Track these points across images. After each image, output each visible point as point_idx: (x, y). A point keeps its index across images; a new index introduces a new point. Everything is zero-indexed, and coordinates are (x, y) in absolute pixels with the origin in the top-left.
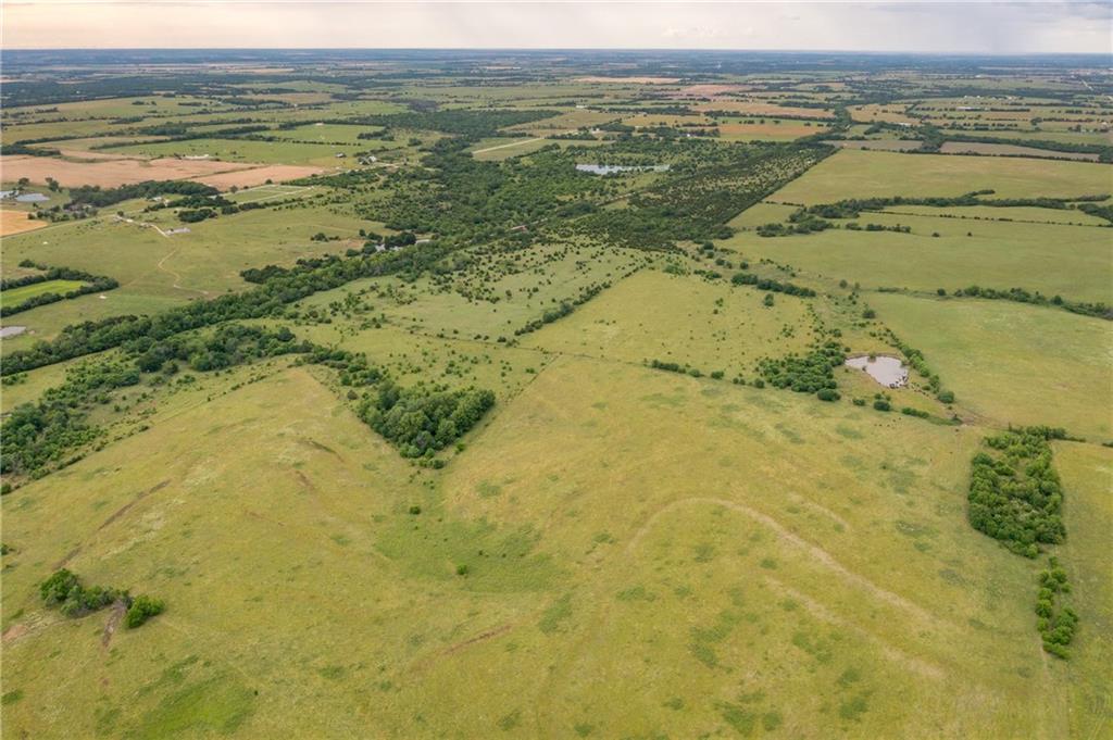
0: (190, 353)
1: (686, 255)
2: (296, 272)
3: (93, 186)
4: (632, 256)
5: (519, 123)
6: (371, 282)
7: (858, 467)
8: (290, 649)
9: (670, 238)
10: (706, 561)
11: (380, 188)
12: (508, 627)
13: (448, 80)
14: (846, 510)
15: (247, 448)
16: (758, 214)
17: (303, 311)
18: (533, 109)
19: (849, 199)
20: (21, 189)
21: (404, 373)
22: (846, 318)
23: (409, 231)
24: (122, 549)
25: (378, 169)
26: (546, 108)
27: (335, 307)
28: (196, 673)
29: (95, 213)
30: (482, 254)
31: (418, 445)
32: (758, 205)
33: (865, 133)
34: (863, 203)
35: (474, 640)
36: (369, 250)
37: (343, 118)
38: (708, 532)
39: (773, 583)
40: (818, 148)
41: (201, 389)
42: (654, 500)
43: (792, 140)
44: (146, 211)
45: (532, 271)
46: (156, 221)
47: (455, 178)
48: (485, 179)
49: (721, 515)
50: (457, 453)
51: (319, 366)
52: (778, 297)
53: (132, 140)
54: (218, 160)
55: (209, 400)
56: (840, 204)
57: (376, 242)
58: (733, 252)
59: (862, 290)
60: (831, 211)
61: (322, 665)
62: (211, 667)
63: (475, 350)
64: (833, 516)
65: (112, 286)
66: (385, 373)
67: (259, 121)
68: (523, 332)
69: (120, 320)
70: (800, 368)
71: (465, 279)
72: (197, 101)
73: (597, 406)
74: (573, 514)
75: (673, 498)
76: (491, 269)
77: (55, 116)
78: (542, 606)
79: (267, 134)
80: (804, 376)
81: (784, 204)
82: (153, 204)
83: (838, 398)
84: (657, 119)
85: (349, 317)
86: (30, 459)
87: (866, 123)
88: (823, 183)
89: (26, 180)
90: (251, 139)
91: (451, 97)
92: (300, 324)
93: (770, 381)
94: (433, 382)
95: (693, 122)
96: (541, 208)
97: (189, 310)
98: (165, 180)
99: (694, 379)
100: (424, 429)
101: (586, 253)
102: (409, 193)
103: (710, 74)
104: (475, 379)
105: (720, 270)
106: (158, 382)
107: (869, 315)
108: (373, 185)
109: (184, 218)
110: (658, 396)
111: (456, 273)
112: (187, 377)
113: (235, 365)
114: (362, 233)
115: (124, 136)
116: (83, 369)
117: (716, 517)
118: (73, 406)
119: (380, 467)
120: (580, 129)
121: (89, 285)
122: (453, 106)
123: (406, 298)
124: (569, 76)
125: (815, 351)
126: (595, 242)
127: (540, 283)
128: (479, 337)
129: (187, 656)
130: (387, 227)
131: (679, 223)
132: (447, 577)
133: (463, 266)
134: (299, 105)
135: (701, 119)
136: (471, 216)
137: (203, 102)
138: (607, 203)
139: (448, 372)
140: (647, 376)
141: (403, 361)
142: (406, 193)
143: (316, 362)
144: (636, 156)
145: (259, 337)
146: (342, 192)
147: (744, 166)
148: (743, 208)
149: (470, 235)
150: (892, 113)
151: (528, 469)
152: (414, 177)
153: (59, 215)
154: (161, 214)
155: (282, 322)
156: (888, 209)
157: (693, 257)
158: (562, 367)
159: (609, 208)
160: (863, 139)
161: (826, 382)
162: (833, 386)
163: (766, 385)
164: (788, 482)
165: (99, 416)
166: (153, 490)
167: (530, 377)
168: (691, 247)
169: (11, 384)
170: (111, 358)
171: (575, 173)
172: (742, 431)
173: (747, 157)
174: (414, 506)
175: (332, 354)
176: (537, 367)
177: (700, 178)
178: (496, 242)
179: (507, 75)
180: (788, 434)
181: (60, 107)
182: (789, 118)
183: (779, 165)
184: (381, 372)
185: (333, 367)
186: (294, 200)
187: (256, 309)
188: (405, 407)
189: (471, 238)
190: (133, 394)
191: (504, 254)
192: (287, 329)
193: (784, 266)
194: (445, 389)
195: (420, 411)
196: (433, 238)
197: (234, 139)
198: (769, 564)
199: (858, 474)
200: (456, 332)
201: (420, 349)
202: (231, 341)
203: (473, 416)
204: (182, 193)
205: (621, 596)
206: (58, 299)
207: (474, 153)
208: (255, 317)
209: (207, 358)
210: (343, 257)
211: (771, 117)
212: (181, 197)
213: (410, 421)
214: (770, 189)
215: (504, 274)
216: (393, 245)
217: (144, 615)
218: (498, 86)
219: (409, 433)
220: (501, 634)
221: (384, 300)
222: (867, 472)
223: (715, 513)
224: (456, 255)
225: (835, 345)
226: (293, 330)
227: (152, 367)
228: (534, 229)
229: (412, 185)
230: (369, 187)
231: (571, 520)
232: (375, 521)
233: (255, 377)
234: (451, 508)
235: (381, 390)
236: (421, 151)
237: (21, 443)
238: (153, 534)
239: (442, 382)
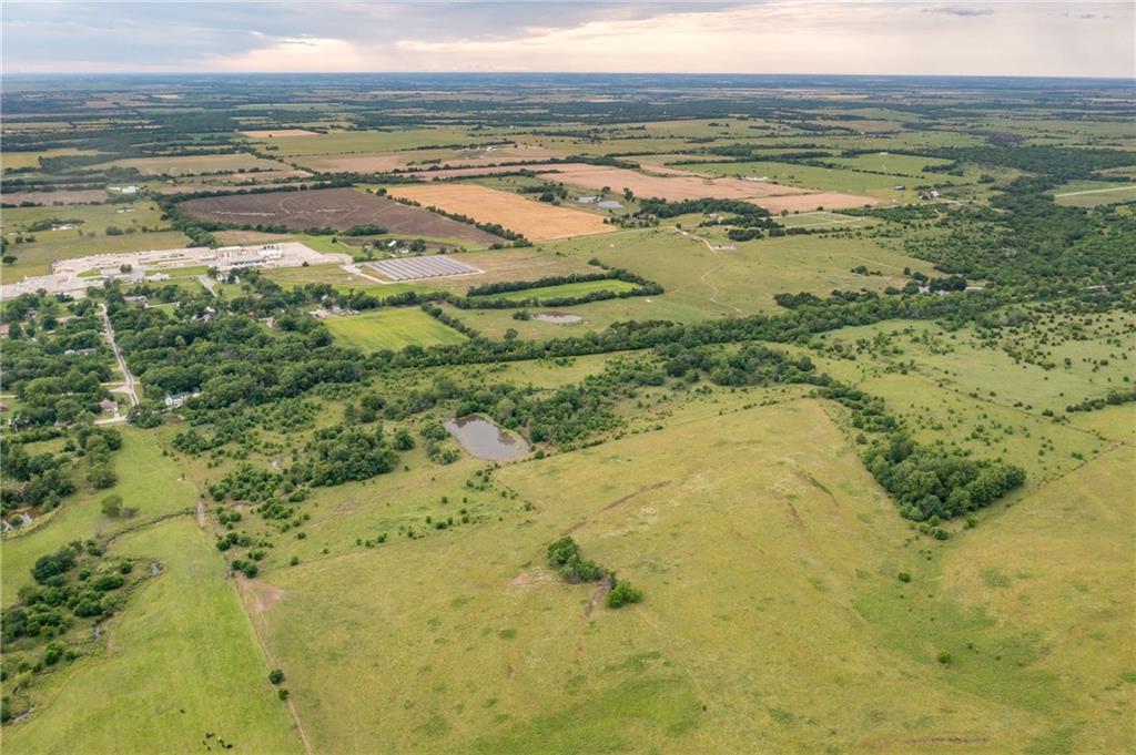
0: (712, 365)
2: (829, 302)
3: (660, 198)
5: (1124, 165)
6: (906, 324)
8: (745, 677)
11: (937, 226)
12: (985, 740)
13: (1042, 112)
15: (745, 469)
17: (829, 343)
20: (602, 196)
21: (923, 427)
23: (960, 276)
24: (619, 532)
25: (937, 206)
27: (862, 345)
28: (655, 669)
29: (657, 223)
30: (1042, 311)
31: (922, 508)
35: (943, 740)
36: (911, 290)
37: (910, 148)
41: (716, 401)
44: (701, 226)
45: (1104, 340)
46: (708, 236)
47: (1028, 222)
48: (1065, 228)
50: (966, 528)
51: (833, 402)
53: (701, 158)
54: (775, 183)
55: (721, 414)
57: (919, 282)
61: (773, 705)
62: (670, 668)
63: (1011, 418)
65: (658, 291)
66: (902, 423)
67: (822, 147)
68: (1077, 409)
69: (659, 323)
71: (1017, 337)
72: (767, 124)
74: (1098, 637)
76: (1051, 330)
77: (642, 133)
78: (1033, 731)
79: (828, 161)
82: (707, 220)
85: (875, 357)
86: (563, 433)
89: (608, 188)
90: (811, 164)
91: (1039, 131)
92: (822, 356)
94: (954, 444)
97: (720, 325)
98: (723, 198)
100: (933, 493)
102: (969, 234)
104: (1005, 450)
106: (679, 387)
108: (930, 221)
109: (734, 236)
111: (1006, 330)
112: (706, 388)
113: (750, 385)
114: (907, 272)
115: (691, 157)
116: (620, 363)
118: (605, 394)
119: (876, 521)
121: (640, 288)
122: (1039, 142)
123: (942, 347)
127: (1112, 356)
128: (1020, 405)
129: (652, 650)
130: (935, 268)
132: (926, 660)
133: (1017, 322)
134: (867, 133)
136: (1039, 267)
137: (773, 125)
139: (975, 437)
141: (924, 414)
142: (965, 234)
143: (831, 398)
145: (780, 362)
146: (893, 226)
149: (1033, 288)
151: (1050, 568)
153: (628, 222)
154: (714, 230)
155: (805, 350)
158: (1121, 460)
165: (624, 408)
166: (655, 487)
167: (1077, 462)
169: (562, 365)
170: (645, 357)
174: (904, 572)
175: (849, 392)
176: (1088, 455)
178: (1064, 301)
179: (1118, 108)
181: (648, 125)
184: (897, 421)
185: (847, 405)
186: (841, 230)
187: (783, 334)
188: (917, 464)
189: (1033, 292)
190: (655, 394)
191: (1071, 315)
192: (809, 359)
194: (966, 454)
195: (934, 473)
196: (986, 286)
197: (795, 163)
200: (993, 394)
201: (947, 405)
202: (753, 361)
203: (994, 492)
204: (736, 212)
206: (612, 296)
207: (1057, 196)
208: (780, 342)
209: (727, 373)
210: (881, 294)
212: (734, 216)
213: (919, 481)
215: (1067, 338)
216: (939, 288)
217: (624, 599)
218: (1104, 121)
219: (915, 493)
220: (974, 745)
221: (917, 345)
224: (1011, 309)
226: (814, 361)
227: (678, 373)
228: (1117, 291)
229: (974, 226)
230: (924, 223)
231: (1094, 643)
232: (859, 576)
233: (767, 401)
234: (945, 588)
235: (894, 440)
236: (992, 189)
237: (559, 418)
238: (646, 528)
239: (965, 447)
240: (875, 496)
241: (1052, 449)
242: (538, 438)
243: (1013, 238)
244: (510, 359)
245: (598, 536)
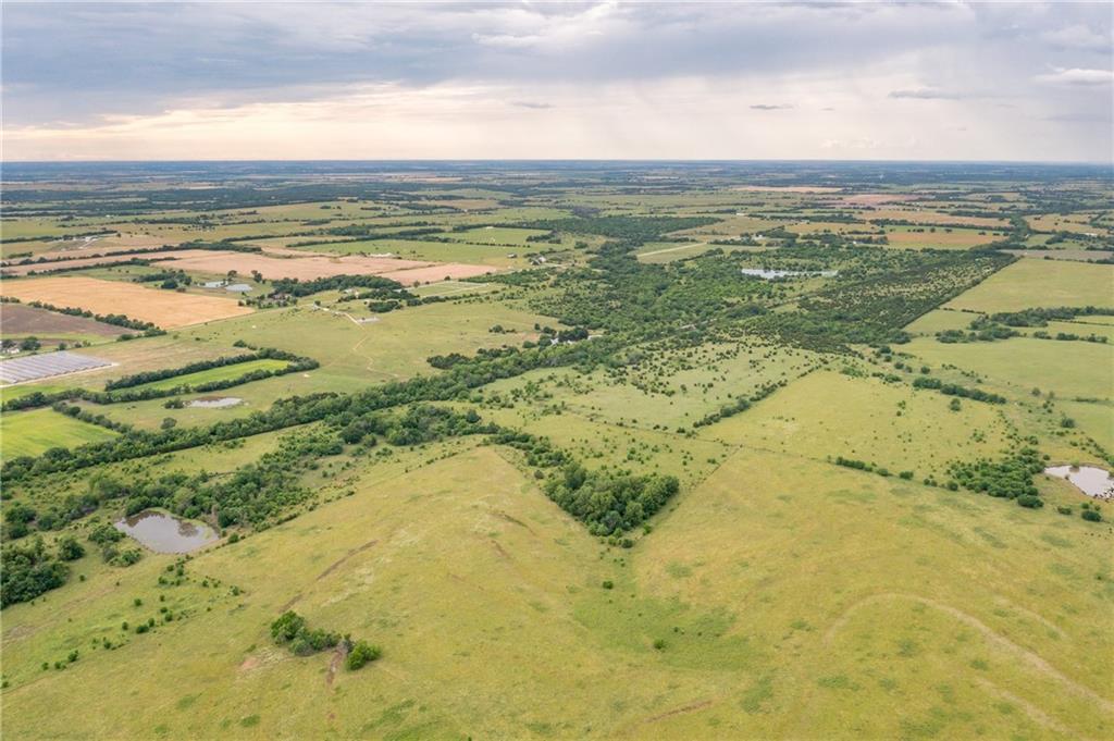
0: (387, 428)
1: (863, 358)
2: (478, 360)
3: (292, 279)
4: (806, 357)
5: (681, 228)
6: (548, 372)
7: (1069, 576)
8: (498, 702)
9: (843, 341)
10: (910, 656)
11: (551, 286)
12: (709, 703)
13: (608, 188)
14: (1062, 618)
15: (444, 517)
16: (935, 320)
17: (487, 396)
18: (692, 216)
19: (1035, 309)
20: (230, 280)
21: (587, 457)
22: (1042, 426)
23: (582, 327)
24: (339, 598)
25: (547, 269)
26: (706, 215)
27: (517, 394)
28: (413, 717)
29: (295, 302)
30: (654, 350)
31: (607, 524)
32: (935, 312)
33: (1048, 243)
34: (1051, 311)
35: (677, 712)
36: (544, 343)
37: (511, 222)
38: (910, 629)
39: (986, 685)
40: (997, 257)
41: (399, 461)
42: (850, 592)
43: (967, 249)
44: (340, 301)
45: (705, 367)
46: (349, 310)
47: (622, 278)
48: (652, 281)
49: (922, 612)
50: (644, 534)
51: (505, 447)
52: (965, 402)
53: (323, 239)
54: (400, 258)
55: (407, 471)
56: (1024, 312)
57: (550, 335)
58: (911, 357)
59: (1057, 399)
60: (1016, 319)
62: (427, 712)
63: (655, 439)
64: (1047, 623)
65: (314, 366)
66: (568, 456)
67: (434, 224)
68: (701, 424)
69: (324, 396)
70: (996, 473)
71: (640, 373)
72: (378, 206)
73: (782, 498)
74: (766, 600)
75: (870, 592)
76: (664, 364)
77: (254, 218)
78: (742, 686)
79: (442, 236)
80: (1003, 481)
81: (964, 311)
82: (345, 296)
83: (1041, 505)
84: (822, 227)
85: (530, 403)
86: (253, 513)
87: (1048, 233)
88: (1003, 291)
89: (235, 272)
90: (429, 240)
91: (612, 204)
92: (485, 408)
93: (964, 484)
94: (615, 467)
95: (859, 230)
96: (711, 308)
97: (384, 391)
98: (354, 274)
99: (881, 478)
100: (612, 509)
101: (758, 353)
102: (579, 291)
103: (873, 184)
104: (657, 466)
105: (899, 373)
106: (359, 453)
107: (1068, 424)
108: (545, 283)
109: (374, 308)
110: (846, 492)
111: (630, 368)
112: (385, 450)
113: (427, 441)
114: (537, 327)
115: (311, 237)
116: (293, 438)
117: (916, 614)
118: (287, 469)
119: (571, 542)
120: (742, 236)
121: (295, 364)
122: (614, 213)
123: (583, 388)
124: (727, 185)
125: (1011, 458)
126: (766, 342)
127: (714, 379)
128: (658, 427)
129: (404, 700)
130: (560, 322)
131: (853, 327)
132: (642, 649)
133: (636, 361)
134: (469, 211)
135: (867, 227)
136: (640, 314)
137: (383, 206)
138: (776, 306)
139: (630, 458)
140: (831, 472)
141: (585, 446)
142: (576, 292)
143: (502, 443)
144: (802, 262)
145: (448, 417)
146: (515, 289)
147: (916, 273)
148: (920, 314)
149: (641, 331)
150: (1074, 223)
151: (716, 554)
152: (583, 277)
153: (265, 302)
154: (353, 304)
155: (467, 404)
156: (1079, 318)
157: (870, 360)
158: (745, 459)
159: (778, 310)
160: (1045, 248)
161: (1026, 488)
162: (1034, 493)
163: (960, 488)
164: (993, 585)
165: (309, 481)
166: (363, 548)
167: (713, 466)
168: (868, 351)
169: (232, 447)
170: (317, 429)
171: (741, 277)
172: (938, 531)
173: (919, 264)
174: (607, 581)
175: (517, 436)
176: (719, 459)
177: (871, 283)
178: (667, 340)
179: (666, 184)
180: (988, 537)
181: (259, 210)
182: (962, 227)
183: (955, 273)
184: (565, 454)
185: (518, 448)
186: (471, 295)
187: (444, 392)
188: (593, 487)
189: (642, 335)
190: (337, 463)
191: (675, 351)
192: (475, 412)
193: (969, 372)
194: (628, 474)
195: (609, 492)
196: (605, 333)
197: (413, 239)
198: (979, 665)
199: (1069, 582)
200: (635, 421)
201: (601, 436)
202: (424, 419)
203: (659, 500)
204: (370, 286)
205: (823, 683)
206: (268, 375)
207: (638, 256)
208: (443, 400)
209: (403, 433)
210: (522, 350)
211: (942, 226)
212: (370, 290)
213: (599, 502)
214: (947, 296)
215: (678, 369)
216: (566, 339)
217: (364, 659)
218: (657, 194)
219: (598, 512)
220: (701, 709)
221: (561, 389)
222: (1080, 581)
223: (917, 610)
224: (628, 350)
225: (1032, 452)
226: (479, 413)
227: (354, 440)
228: (704, 328)
229: (581, 284)
230: (540, 285)
231: (764, 605)
232: (571, 592)
233: (447, 454)
234: (642, 586)
235: (567, 471)
236: (588, 253)
237: (246, 499)
238: (365, 588)
239: (625, 467)
240: (564, 521)
241: (692, 459)
242: (227, 522)
243: (614, 292)
244: (173, 449)
245: (319, 606)
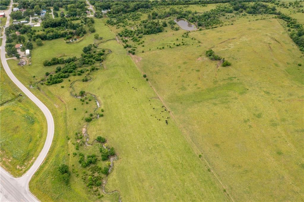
0: (247, 8)
8: (258, 84)
15: (257, 36)
17: (280, 4)
27: (291, 4)
28: (235, 80)
41: (248, 18)
51: (281, 20)
55: (249, 21)
61: (265, 90)
62: (239, 81)
66: (301, 26)
85: (294, 8)
86: (206, 24)
92: (278, 7)
106: (237, 14)
112: (245, 14)
113: (257, 14)
116: (220, 6)
118: (217, 14)
119: (293, 51)
129: (234, 76)
143: (281, 18)
145: (266, 8)
155: (273, 5)
165: (222, 19)
166: (232, 39)
169: (204, 6)
170: (227, 5)
174: (300, 64)
175: (286, 17)
185: (285, 21)
190: (231, 15)
192: (275, 7)
202: (258, 7)
208: (266, 2)
209: (251, 10)
217: (226, 65)
227: (236, 9)
232: (287, 64)
233: (263, 18)
235: (299, 31)
237: (205, 20)
238: (231, 49)
240: (292, 45)
242: (200, 25)
244: (190, 4)
245: (218, 50)
